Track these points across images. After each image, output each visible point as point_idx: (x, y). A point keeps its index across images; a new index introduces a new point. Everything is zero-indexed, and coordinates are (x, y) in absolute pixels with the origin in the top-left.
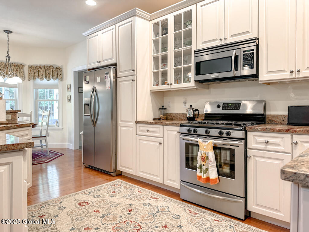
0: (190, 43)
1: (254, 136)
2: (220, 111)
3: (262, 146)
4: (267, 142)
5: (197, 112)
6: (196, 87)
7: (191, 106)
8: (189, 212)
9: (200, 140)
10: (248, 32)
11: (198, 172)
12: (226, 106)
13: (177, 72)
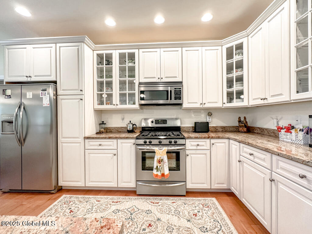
0: (134, 76)
1: (190, 141)
2: (154, 125)
3: (195, 148)
4: (198, 145)
5: (135, 126)
6: (139, 109)
7: (130, 121)
8: (152, 204)
9: (156, 149)
10: (176, 77)
11: (155, 172)
12: (157, 122)
13: (122, 95)
